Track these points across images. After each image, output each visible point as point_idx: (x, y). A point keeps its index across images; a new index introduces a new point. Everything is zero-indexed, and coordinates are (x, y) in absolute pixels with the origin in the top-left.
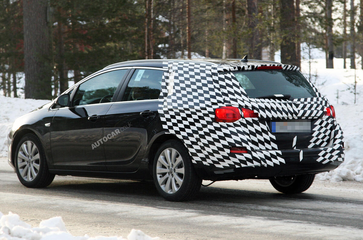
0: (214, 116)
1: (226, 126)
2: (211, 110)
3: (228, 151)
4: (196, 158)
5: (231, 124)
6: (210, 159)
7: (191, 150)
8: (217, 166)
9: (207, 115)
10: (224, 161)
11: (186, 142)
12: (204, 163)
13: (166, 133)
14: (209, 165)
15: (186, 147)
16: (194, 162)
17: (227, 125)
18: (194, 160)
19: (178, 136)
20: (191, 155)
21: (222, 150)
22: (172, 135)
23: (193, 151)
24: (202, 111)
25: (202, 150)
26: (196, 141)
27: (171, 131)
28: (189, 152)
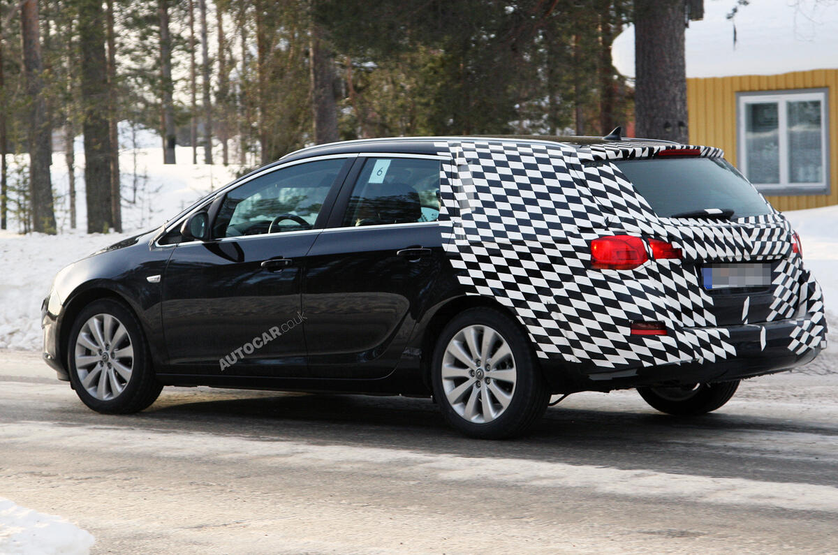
0: (590, 255)
1: (619, 278)
2: (581, 243)
3: (626, 331)
4: (546, 347)
5: (629, 273)
6: (582, 348)
7: (533, 330)
8: (598, 363)
9: (571, 255)
10: (617, 354)
11: (522, 312)
12: (567, 357)
13: (468, 294)
14: (579, 361)
15: (523, 323)
16: (541, 355)
17: (620, 275)
18: (541, 350)
19: (500, 299)
20: (533, 340)
21: (612, 329)
22: (483, 297)
23: (540, 331)
24: (557, 245)
25: (562, 330)
26: (546, 310)
27: (483, 291)
28: (530, 335)
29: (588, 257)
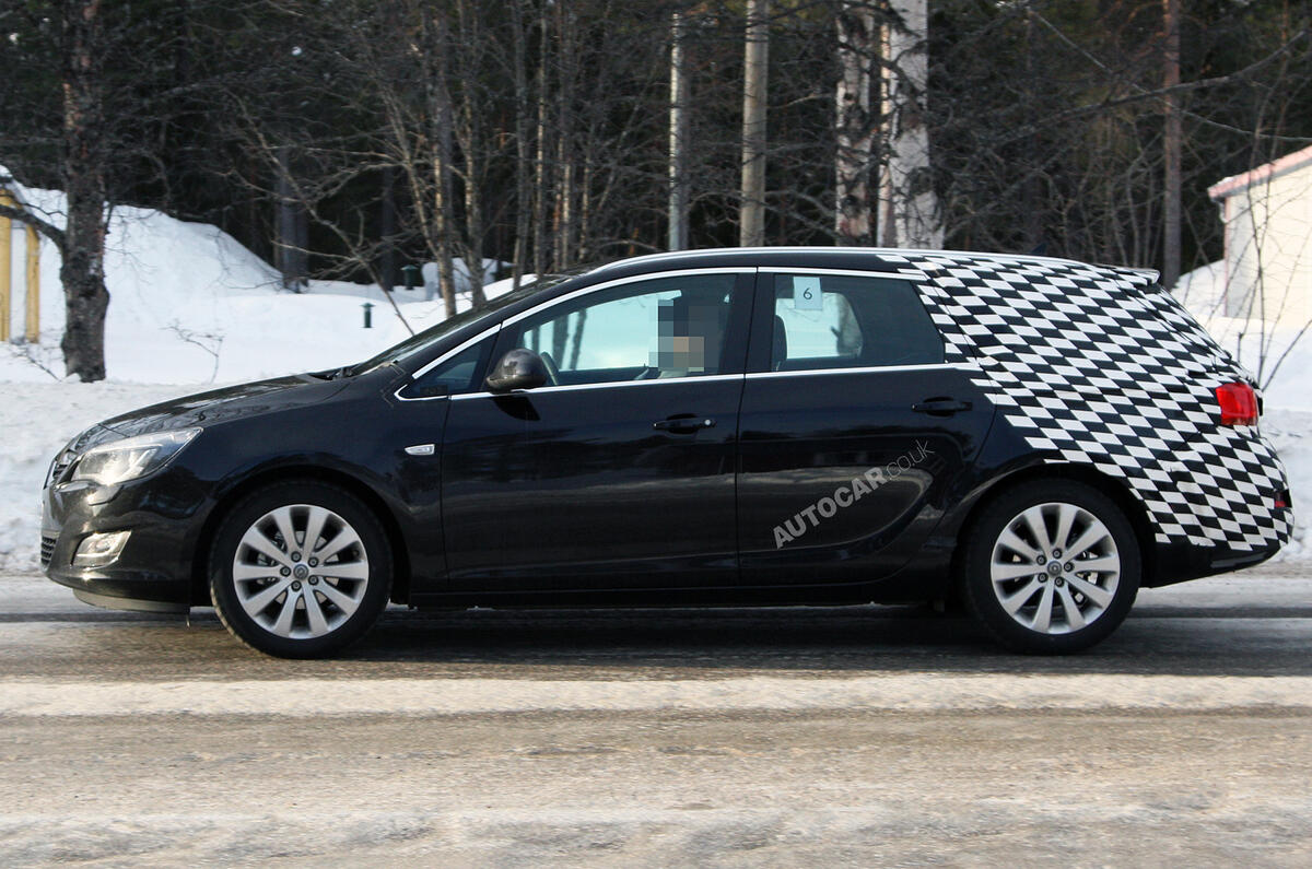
0: (1218, 407)
2: (1204, 392)
3: (1269, 503)
4: (1169, 529)
6: (1220, 528)
7: (1153, 506)
8: (1234, 545)
9: (1195, 408)
10: (1257, 533)
11: (1137, 484)
12: (1194, 540)
13: (1048, 461)
14: (1213, 545)
15: (1139, 497)
16: (1161, 538)
18: (1162, 532)
19: (1101, 467)
20: (1153, 519)
21: (1257, 501)
22: (1074, 464)
23: (1164, 508)
24: (1171, 394)
25: (1190, 505)
26: (1169, 480)
27: (1071, 456)
28: (1150, 514)
29: (1217, 410)
